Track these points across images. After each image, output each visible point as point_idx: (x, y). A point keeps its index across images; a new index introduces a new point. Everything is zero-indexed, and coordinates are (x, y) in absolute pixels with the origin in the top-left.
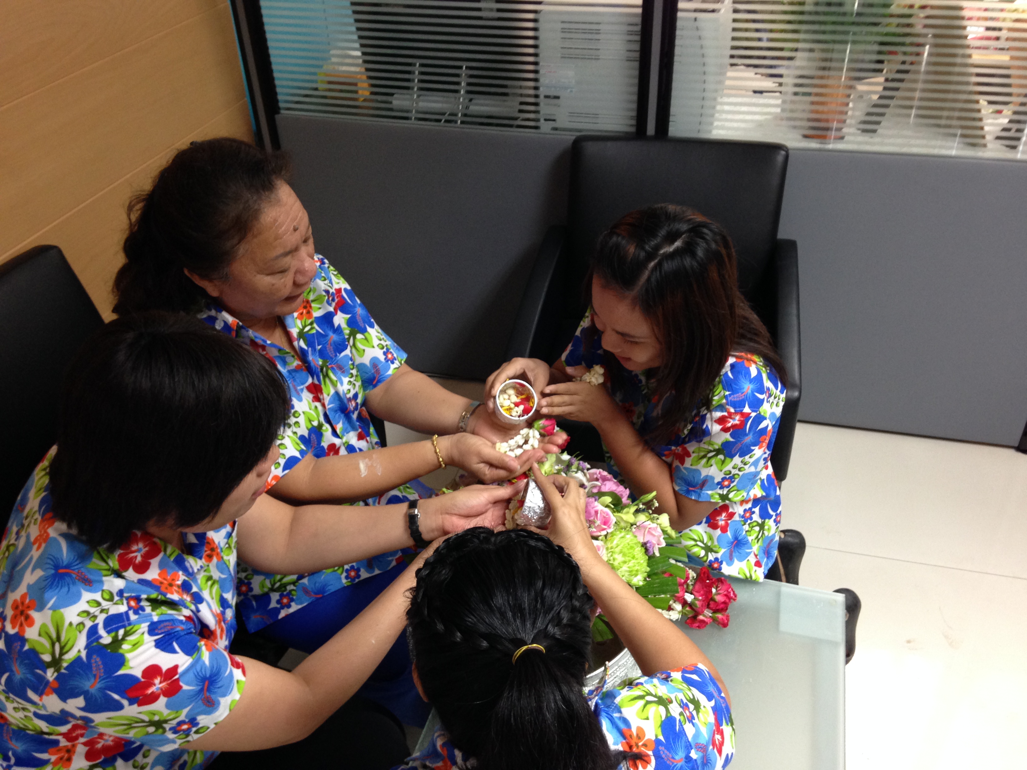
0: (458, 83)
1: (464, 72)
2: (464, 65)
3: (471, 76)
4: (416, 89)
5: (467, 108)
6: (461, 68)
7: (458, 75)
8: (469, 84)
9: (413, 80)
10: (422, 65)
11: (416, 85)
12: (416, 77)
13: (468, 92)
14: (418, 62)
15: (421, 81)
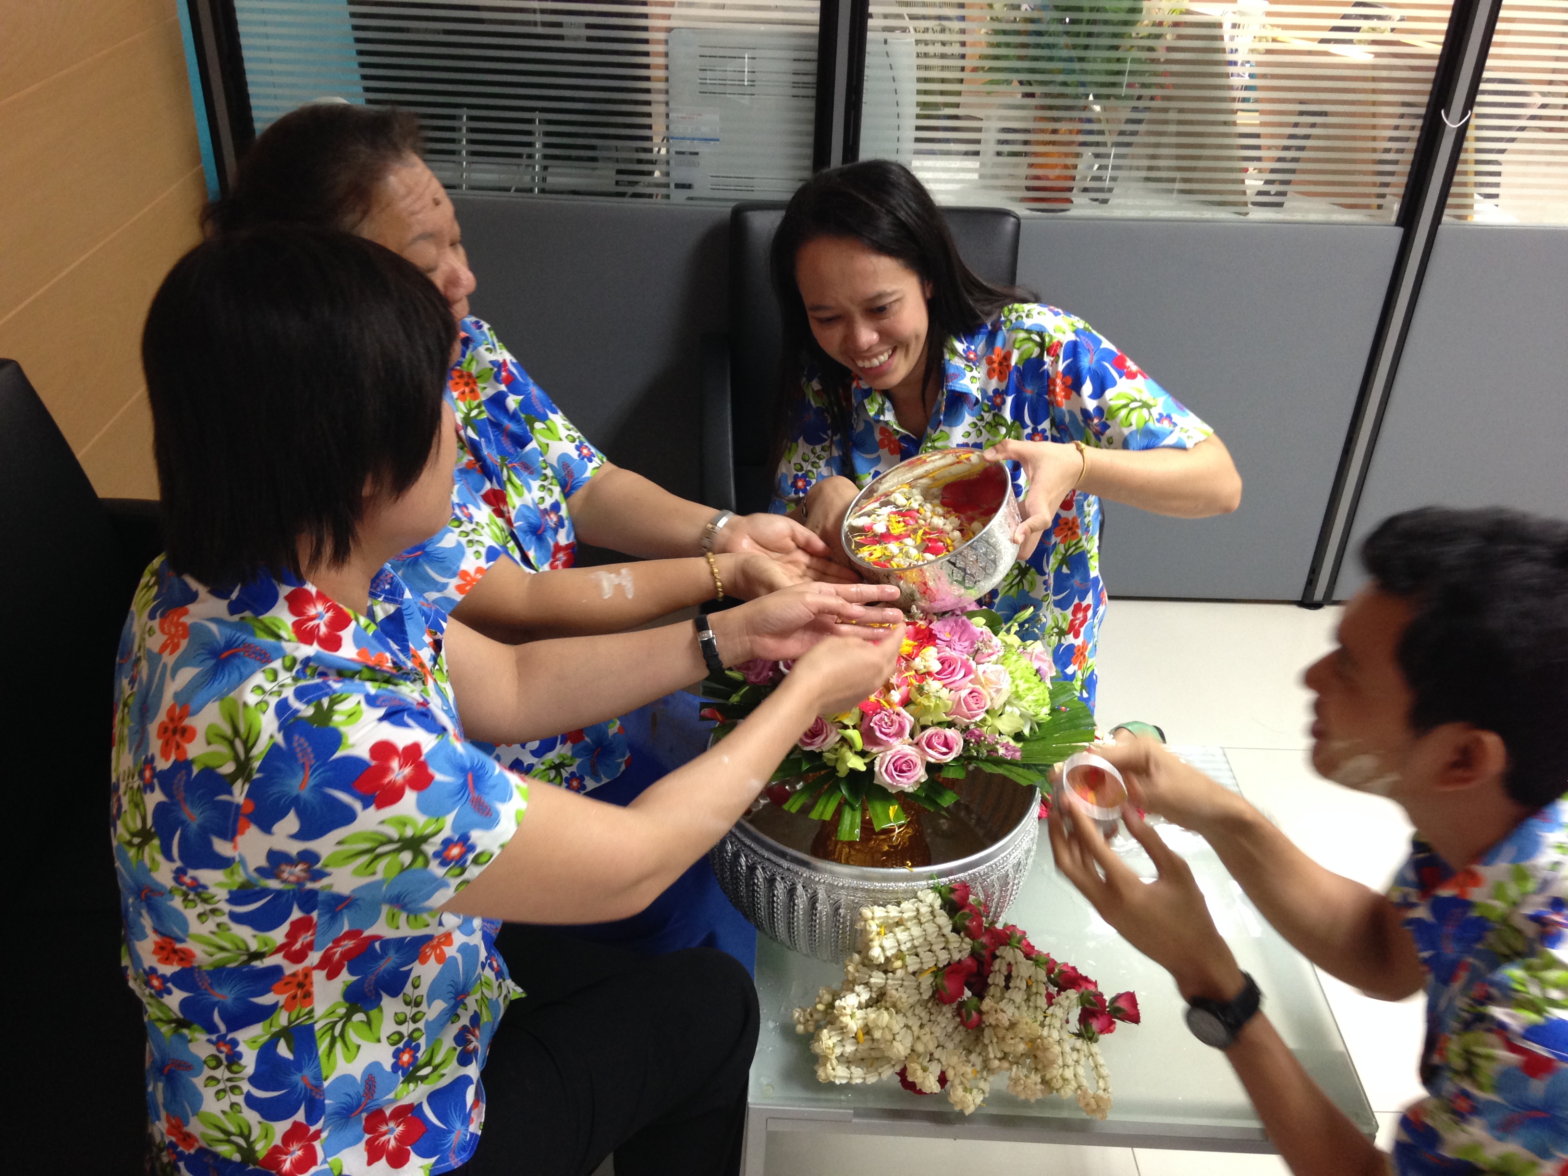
0: (530, 145)
1: (537, 127)
2: (537, 116)
3: (547, 134)
4: (464, 153)
5: (544, 180)
6: (531, 121)
7: (530, 133)
8: (546, 145)
9: (460, 141)
10: (471, 118)
11: (464, 147)
12: (464, 136)
13: (546, 157)
14: (464, 113)
15: (471, 142)
